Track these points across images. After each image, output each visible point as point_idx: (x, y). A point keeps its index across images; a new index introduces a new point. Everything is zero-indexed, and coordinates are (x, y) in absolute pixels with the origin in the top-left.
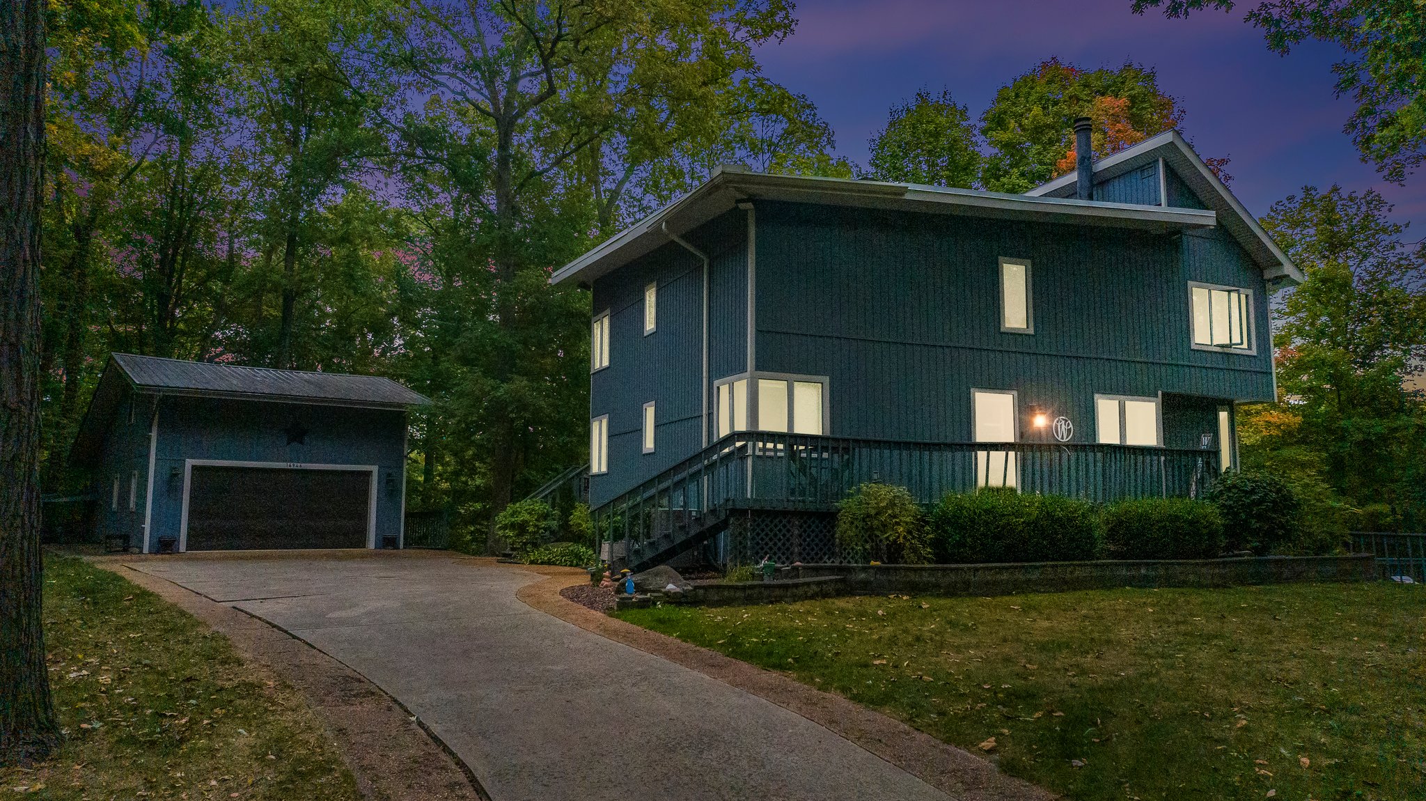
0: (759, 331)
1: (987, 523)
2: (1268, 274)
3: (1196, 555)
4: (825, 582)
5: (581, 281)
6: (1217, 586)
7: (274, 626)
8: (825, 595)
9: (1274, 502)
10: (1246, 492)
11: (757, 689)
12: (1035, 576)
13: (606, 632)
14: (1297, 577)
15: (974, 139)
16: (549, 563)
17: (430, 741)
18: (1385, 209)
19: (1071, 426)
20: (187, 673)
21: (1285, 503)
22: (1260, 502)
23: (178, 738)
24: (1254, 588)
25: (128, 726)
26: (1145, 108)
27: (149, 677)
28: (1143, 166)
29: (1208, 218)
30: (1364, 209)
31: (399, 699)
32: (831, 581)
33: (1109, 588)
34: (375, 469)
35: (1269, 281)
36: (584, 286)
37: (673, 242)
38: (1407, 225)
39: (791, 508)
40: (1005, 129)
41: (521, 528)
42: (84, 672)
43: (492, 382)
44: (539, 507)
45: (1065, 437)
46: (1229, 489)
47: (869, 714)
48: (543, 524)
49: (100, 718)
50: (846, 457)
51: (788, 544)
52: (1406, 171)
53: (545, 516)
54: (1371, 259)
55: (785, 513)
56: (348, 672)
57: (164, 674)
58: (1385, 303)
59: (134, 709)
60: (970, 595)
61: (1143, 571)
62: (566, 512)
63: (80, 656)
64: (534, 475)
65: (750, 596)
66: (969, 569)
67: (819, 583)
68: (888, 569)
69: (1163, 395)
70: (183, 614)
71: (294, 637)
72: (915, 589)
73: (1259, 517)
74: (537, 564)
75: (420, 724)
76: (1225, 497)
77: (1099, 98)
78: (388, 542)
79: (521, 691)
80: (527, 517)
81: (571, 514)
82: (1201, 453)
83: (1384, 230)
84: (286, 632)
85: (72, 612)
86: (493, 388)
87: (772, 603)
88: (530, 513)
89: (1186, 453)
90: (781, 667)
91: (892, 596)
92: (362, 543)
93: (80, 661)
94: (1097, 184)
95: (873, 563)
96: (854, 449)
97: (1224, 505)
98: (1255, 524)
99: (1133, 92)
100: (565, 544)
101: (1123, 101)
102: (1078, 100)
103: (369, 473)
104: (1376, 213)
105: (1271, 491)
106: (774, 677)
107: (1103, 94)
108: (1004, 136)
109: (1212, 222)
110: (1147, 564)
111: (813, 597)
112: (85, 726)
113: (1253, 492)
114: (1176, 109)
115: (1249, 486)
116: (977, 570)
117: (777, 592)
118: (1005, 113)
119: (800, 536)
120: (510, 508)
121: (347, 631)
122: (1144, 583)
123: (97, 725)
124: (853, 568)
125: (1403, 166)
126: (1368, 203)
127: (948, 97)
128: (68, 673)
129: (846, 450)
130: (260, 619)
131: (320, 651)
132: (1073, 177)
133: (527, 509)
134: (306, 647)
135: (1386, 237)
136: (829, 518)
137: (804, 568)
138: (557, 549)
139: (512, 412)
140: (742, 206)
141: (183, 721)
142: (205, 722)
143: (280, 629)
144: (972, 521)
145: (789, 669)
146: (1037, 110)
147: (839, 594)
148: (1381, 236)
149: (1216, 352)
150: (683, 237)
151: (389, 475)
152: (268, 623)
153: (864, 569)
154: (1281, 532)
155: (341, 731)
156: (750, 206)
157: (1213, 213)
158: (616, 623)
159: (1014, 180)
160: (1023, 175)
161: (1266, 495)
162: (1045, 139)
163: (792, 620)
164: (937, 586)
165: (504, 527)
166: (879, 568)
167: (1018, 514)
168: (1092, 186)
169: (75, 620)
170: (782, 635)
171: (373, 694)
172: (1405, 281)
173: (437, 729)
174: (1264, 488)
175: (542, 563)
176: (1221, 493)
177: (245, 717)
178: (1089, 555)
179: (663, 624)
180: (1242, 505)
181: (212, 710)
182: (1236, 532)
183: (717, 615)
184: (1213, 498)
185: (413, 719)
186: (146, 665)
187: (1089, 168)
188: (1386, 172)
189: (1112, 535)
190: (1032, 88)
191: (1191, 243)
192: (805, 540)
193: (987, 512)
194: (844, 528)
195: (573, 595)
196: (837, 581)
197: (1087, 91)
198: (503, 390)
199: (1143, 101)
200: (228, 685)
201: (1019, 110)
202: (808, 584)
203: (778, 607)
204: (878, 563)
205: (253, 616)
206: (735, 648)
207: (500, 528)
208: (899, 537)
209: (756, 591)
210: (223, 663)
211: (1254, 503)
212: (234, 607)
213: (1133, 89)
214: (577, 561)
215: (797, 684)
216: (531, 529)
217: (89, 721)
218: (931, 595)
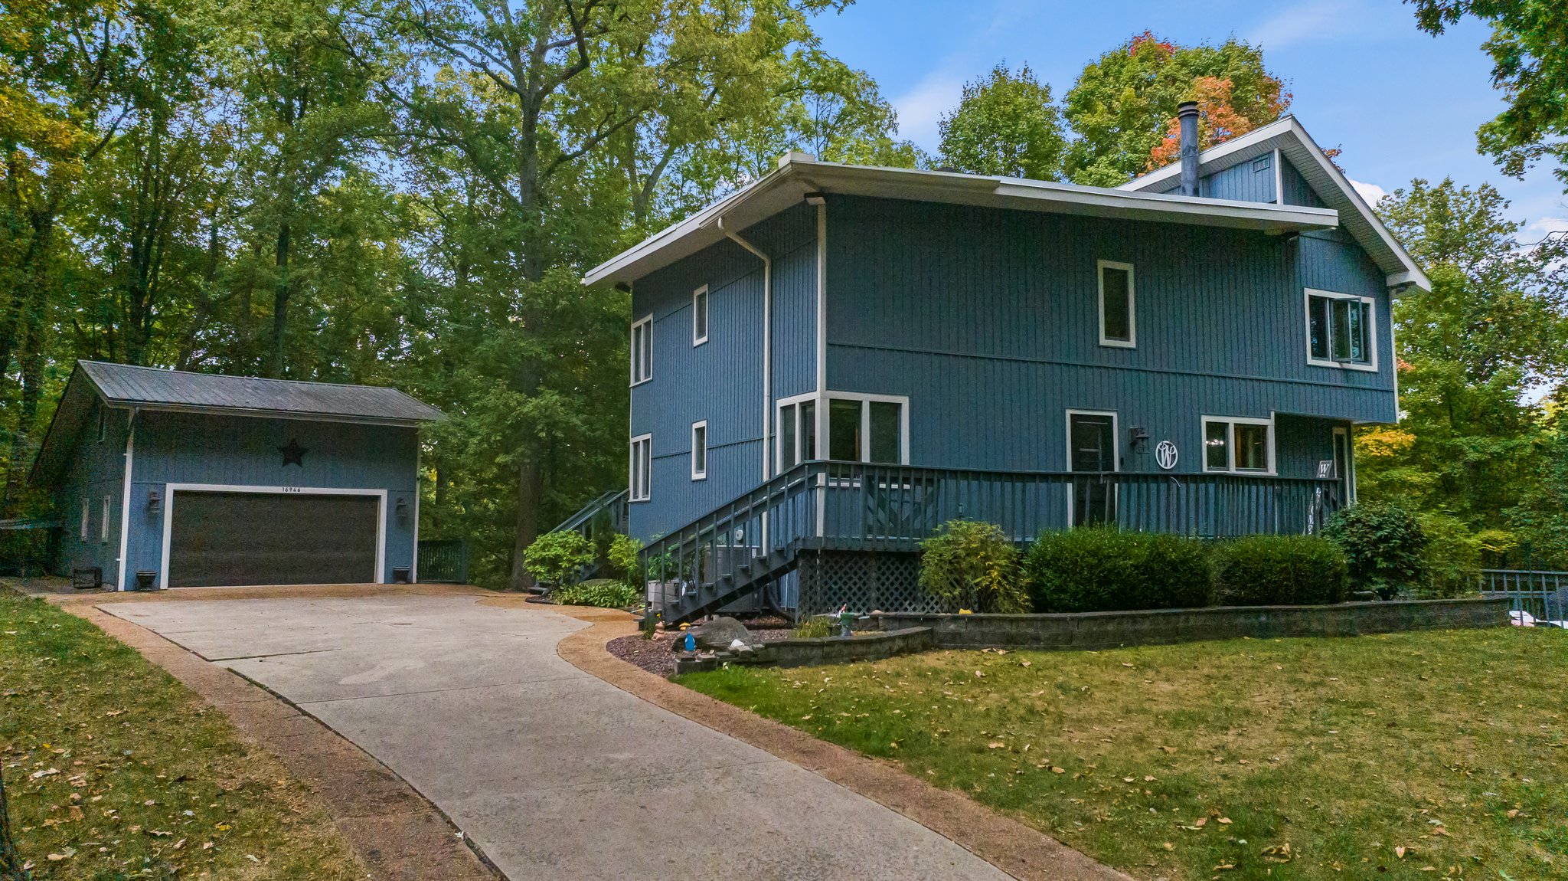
0: (830, 345)
1: (1091, 567)
2: (1393, 281)
3: (1318, 600)
4: (912, 635)
5: (619, 282)
6: (1343, 635)
7: (279, 697)
8: (912, 651)
9: (1403, 538)
10: (1370, 527)
11: (865, 786)
12: (1146, 626)
13: (670, 704)
14: (1430, 624)
15: (1056, 123)
16: (586, 603)
17: (483, 868)
18: (1501, 206)
19: (1175, 451)
20: (180, 768)
21: (1415, 540)
22: (1386, 539)
23: (173, 870)
24: (1384, 637)
25: (109, 854)
26: (1251, 91)
27: (132, 776)
28: (1257, 157)
29: (1329, 217)
30: (1478, 204)
31: (437, 804)
32: (917, 633)
33: (1225, 638)
34: (383, 493)
35: (1392, 288)
36: (622, 287)
37: (728, 241)
38: (1523, 224)
39: (868, 548)
40: (1093, 112)
41: (553, 563)
42: (52, 770)
43: (517, 396)
44: (574, 540)
45: (1169, 463)
46: (1352, 524)
47: (1004, 822)
48: (577, 559)
49: (74, 842)
50: (930, 489)
51: (864, 589)
52: (1527, 163)
53: (578, 550)
54: (1484, 261)
55: (862, 554)
56: (374, 766)
57: (150, 770)
58: (1500, 308)
59: (116, 827)
60: (1074, 648)
61: (1263, 619)
62: (604, 545)
63: (47, 746)
64: (563, 499)
65: (830, 653)
66: (1072, 619)
67: (905, 637)
68: (981, 619)
69: (1276, 415)
70: (169, 680)
71: (304, 713)
72: (1011, 642)
73: (1389, 556)
74: (572, 604)
75: (469, 843)
76: (1348, 532)
77: (1198, 78)
78: (399, 576)
79: (585, 792)
80: (560, 551)
81: (611, 547)
82: (1320, 482)
83: (1499, 228)
84: (294, 705)
85: (36, 679)
86: (519, 403)
87: (853, 661)
88: (563, 547)
89: (1304, 482)
90: (881, 753)
91: (985, 651)
92: (370, 577)
93: (47, 751)
94: (1205, 179)
95: (962, 612)
96: (939, 481)
97: (1347, 542)
98: (1382, 564)
99: (1237, 73)
100: (602, 582)
101: (1225, 83)
102: (1175, 80)
103: (377, 498)
104: (1490, 209)
105: (1399, 526)
106: (876, 767)
107: (1202, 74)
108: (1091, 120)
109: (1334, 222)
110: (1267, 612)
111: (899, 653)
112: (54, 857)
113: (1379, 527)
114: (1282, 93)
115: (1375, 521)
116: (1080, 620)
117: (860, 649)
118: (1092, 93)
119: (879, 579)
120: (541, 540)
121: (366, 704)
122: (1264, 632)
123: (69, 852)
124: (942, 619)
125: (1523, 159)
126: (1483, 199)
127: (1028, 75)
128: (33, 770)
129: (930, 481)
130: (261, 686)
131: (338, 734)
132: (1176, 169)
133: (560, 541)
134: (320, 727)
135: (1500, 235)
136: (911, 559)
137: (886, 618)
138: (596, 586)
139: (542, 430)
140: (811, 201)
141: (178, 846)
142: (206, 846)
143: (286, 701)
144: (1075, 563)
145: (894, 756)
146: (1128, 91)
147: (926, 648)
148: (1497, 235)
149: (1333, 369)
150: (740, 234)
151: (400, 500)
152: (273, 693)
153: (955, 619)
154: (1410, 573)
155: (373, 853)
156: (821, 200)
157: (1335, 212)
158: (678, 691)
159: (1102, 170)
160: (1112, 163)
161: (1395, 530)
162: (1137, 124)
163: (881, 685)
164: (1037, 639)
165: (534, 562)
166: (970, 619)
167: (1125, 554)
168: (1198, 178)
169: (39, 691)
170: (877, 706)
171: (406, 796)
172: (1521, 285)
173: (491, 853)
174: (1393, 523)
175: (578, 604)
176: (1344, 528)
177: (254, 836)
178: (1202, 601)
179: (735, 693)
180: (1367, 542)
181: (212, 826)
182: (1362, 570)
183: (793, 677)
184: (1334, 534)
185: (460, 835)
186: (128, 758)
187: (1196, 159)
188: (1504, 165)
189: (1228, 576)
190: (1123, 66)
191: (1307, 246)
192: (883, 584)
193: (1093, 554)
194: (929, 573)
195: (621, 648)
196: (924, 633)
197: (1185, 71)
198: (531, 406)
199: (1248, 83)
200: (231, 786)
201: (1109, 90)
202: (892, 639)
203: (861, 666)
204: (968, 612)
205: (252, 682)
206: (824, 727)
207: (529, 564)
208: (991, 583)
209: (836, 648)
210: (222, 751)
211: (1381, 540)
212: (230, 670)
213: (1237, 69)
214: (618, 601)
215: (908, 778)
216: (564, 565)
217: (57, 848)
218: (1031, 649)
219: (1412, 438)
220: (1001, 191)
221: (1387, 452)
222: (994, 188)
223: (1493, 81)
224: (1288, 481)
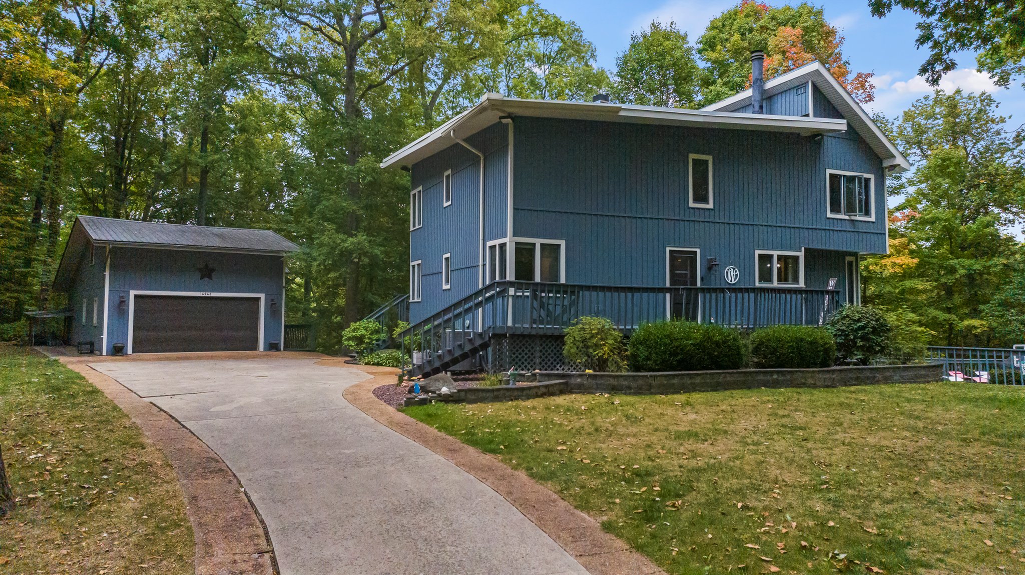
0: (516, 209)
1: (665, 345)
2: (886, 164)
3: (815, 365)
4: (552, 385)
5: (403, 166)
6: (827, 387)
7: (173, 418)
8: (552, 394)
9: (873, 327)
10: (855, 321)
11: (471, 468)
12: (698, 380)
13: (391, 423)
14: (887, 381)
15: (692, 57)
16: (378, 364)
17: (249, 505)
18: (993, 106)
19: (738, 272)
20: (107, 455)
21: (881, 328)
22: (863, 328)
23: (89, 503)
24: (853, 388)
25: (59, 495)
26: (815, 36)
27: (81, 459)
28: (797, 86)
29: (840, 125)
30: (979, 105)
31: (237, 475)
32: (556, 384)
33: (749, 388)
34: (262, 296)
35: (886, 168)
36: (405, 168)
37: (458, 144)
38: (1010, 117)
39: (534, 333)
40: (713, 50)
41: (360, 340)
42: (40, 455)
43: (341, 236)
44: (372, 325)
45: (733, 279)
46: (844, 318)
47: (538, 487)
48: (375, 337)
49: (42, 490)
50: (573, 297)
51: (532, 357)
52: (1011, 77)
53: (377, 332)
54: (982, 143)
55: (530, 336)
56: (211, 455)
57: (92, 455)
58: (990, 174)
59: (66, 483)
60: (652, 394)
61: (775, 376)
62: (391, 330)
63: (40, 443)
64: (377, 299)
65: (496, 396)
66: (651, 376)
67: (547, 386)
68: (596, 376)
69: (805, 249)
70: (115, 408)
71: (184, 427)
72: (615, 390)
73: (863, 338)
74: (369, 364)
75: (246, 493)
76: (840, 323)
77: (782, 28)
78: (272, 347)
79: (318, 469)
80: (364, 332)
81: (394, 330)
82: (828, 292)
83: (993, 121)
84: (179, 423)
85: (42, 407)
86: (343, 241)
87: (512, 400)
88: (366, 330)
89: (817, 292)
90: (493, 451)
91: (598, 394)
92: (254, 347)
93: (40, 445)
95: (587, 371)
96: (578, 292)
97: (839, 329)
98: (860, 343)
99: (805, 24)
100: (390, 351)
101: (798, 31)
102: (767, 29)
103: (258, 299)
104: (987, 108)
105: (872, 320)
106: (487, 459)
107: (785, 25)
108: (714, 55)
109: (844, 128)
110: (778, 372)
111: (542, 395)
112: (31, 496)
113: (859, 320)
114: (837, 36)
115: (857, 316)
116: (655, 376)
117: (516, 393)
118: (714, 38)
119: (541, 351)
120: (353, 325)
121: (219, 422)
122: (775, 385)
123: (39, 494)
124: (573, 375)
125: (1009, 74)
126: (982, 101)
127: (673, 26)
128: (29, 455)
129: (573, 293)
130: (165, 412)
131: (198, 438)
133: (363, 327)
134: (190, 434)
135: (994, 125)
136: (559, 339)
137: (541, 375)
138: (384, 354)
139: (355, 258)
140: (504, 121)
141: (95, 492)
142: (109, 492)
143: (177, 421)
144: (656, 343)
145: (499, 453)
146: (737, 37)
147: (562, 392)
148: (990, 125)
149: (845, 220)
150: (465, 140)
151: (273, 300)
152: (171, 416)
153: (581, 376)
154: (877, 349)
155: (194, 498)
156: (509, 120)
157: (845, 121)
158: (401, 416)
160: (725, 84)
161: (869, 322)
162: (742, 58)
163: (519, 414)
164: (629, 388)
165: (349, 339)
166: (590, 375)
167: (688, 338)
168: (763, 99)
169: (42, 414)
170: (507, 426)
171: (222, 470)
172: (1005, 159)
173: (254, 498)
174: (868, 318)
175: (373, 364)
176: (838, 321)
177: (136, 489)
178: (736, 366)
179: (430, 418)
180: (852, 329)
181: (115, 483)
182: (847, 347)
183: (470, 409)
184: (833, 324)
185: (242, 489)
186: (81, 449)
187: (761, 87)
188: (996, 79)
189: (756, 351)
190: (735, 20)
191: (829, 142)
192: (544, 354)
193: (668, 336)
194: (569, 348)
195: (381, 393)
196: (560, 384)
197: (774, 23)
198: (349, 242)
199: (813, 31)
200: (131, 464)
201: (725, 36)
202: (538, 387)
203: (514, 403)
204: (591, 371)
205: (161, 410)
206: (470, 437)
207: (346, 340)
208: (604, 354)
209: (502, 392)
210: (132, 447)
211: (860, 328)
212: (151, 403)
213: (806, 22)
214: (397, 362)
215: (500, 464)
216: (366, 341)
217: (34, 492)
218: (625, 394)
219: (916, 260)
220: (622, 113)
221: (898, 270)
222: (618, 112)
223: (916, 46)
224: (812, 292)
